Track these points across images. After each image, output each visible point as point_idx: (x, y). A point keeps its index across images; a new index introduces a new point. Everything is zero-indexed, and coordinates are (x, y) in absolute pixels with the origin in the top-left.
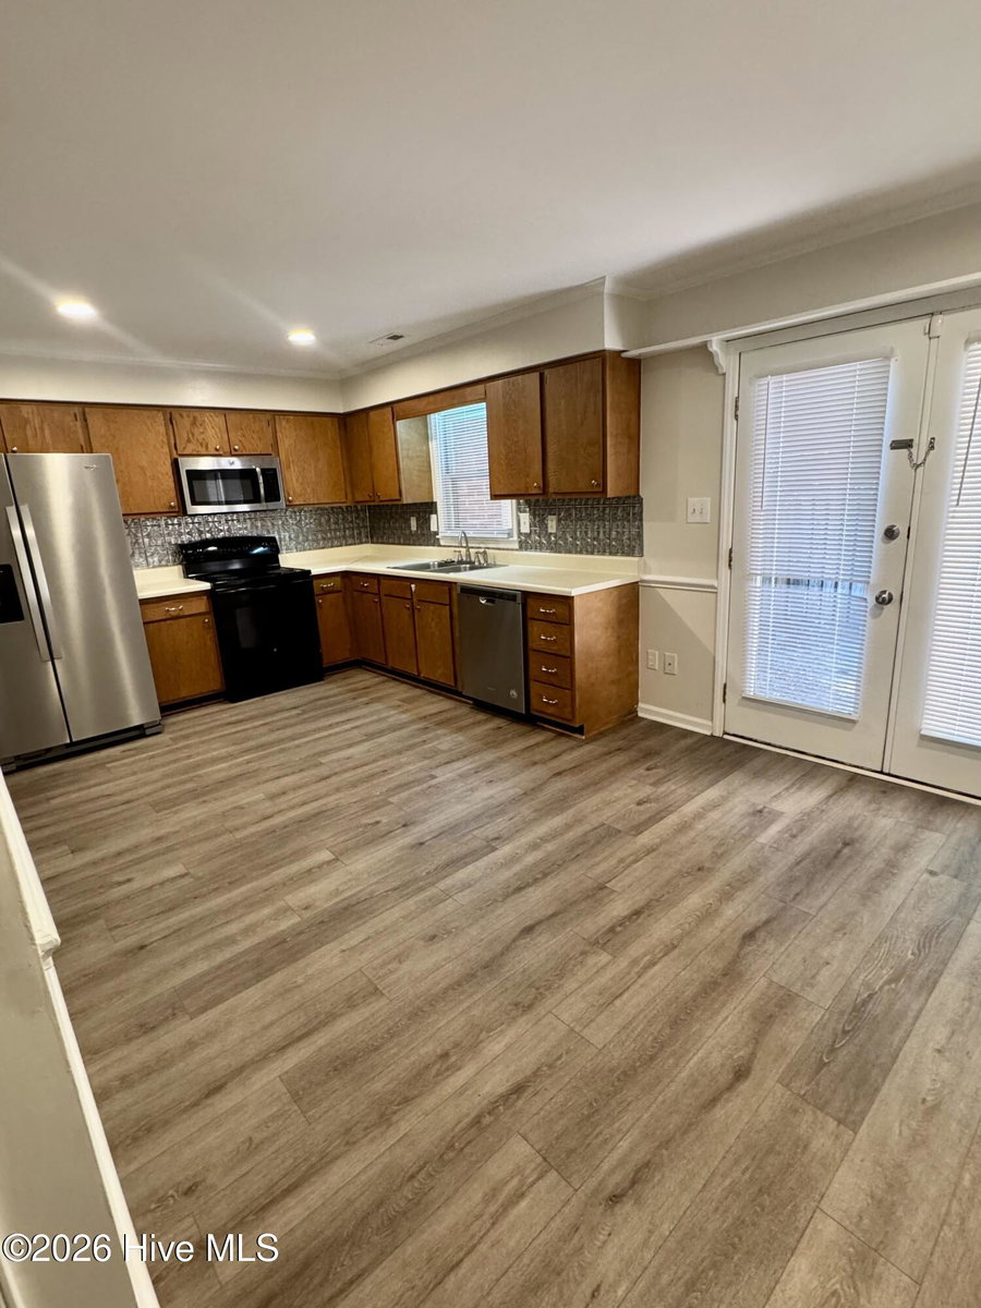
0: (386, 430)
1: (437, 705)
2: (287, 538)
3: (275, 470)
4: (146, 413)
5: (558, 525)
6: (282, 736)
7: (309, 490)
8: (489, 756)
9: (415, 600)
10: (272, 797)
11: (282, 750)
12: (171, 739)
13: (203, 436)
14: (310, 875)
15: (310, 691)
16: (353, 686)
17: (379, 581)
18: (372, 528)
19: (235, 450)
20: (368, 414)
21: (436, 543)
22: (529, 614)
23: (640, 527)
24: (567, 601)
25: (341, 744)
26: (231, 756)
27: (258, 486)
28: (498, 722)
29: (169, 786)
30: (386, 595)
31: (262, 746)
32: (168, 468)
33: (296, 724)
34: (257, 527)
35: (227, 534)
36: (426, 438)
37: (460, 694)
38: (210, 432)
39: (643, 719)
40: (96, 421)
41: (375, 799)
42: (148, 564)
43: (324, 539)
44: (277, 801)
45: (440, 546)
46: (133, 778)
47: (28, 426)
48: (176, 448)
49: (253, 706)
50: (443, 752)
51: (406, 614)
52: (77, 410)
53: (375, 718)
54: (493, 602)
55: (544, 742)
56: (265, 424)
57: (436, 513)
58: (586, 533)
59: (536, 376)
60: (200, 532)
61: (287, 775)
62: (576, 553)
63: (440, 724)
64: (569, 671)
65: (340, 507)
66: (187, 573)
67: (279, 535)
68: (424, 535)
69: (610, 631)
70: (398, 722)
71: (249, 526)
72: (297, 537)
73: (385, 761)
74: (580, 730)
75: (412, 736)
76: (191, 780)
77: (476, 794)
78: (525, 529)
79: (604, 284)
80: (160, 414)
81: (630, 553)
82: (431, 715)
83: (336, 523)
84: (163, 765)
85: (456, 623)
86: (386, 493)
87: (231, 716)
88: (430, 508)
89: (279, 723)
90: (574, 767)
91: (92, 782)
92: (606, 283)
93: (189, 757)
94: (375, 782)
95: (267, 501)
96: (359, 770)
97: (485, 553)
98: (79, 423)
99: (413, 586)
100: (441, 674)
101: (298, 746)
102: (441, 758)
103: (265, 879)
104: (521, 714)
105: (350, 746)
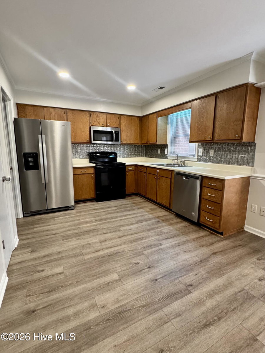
0: (154, 120)
1: (162, 213)
2: (120, 154)
3: (118, 132)
4: (84, 113)
5: (214, 153)
6: (110, 217)
7: (128, 139)
8: (184, 238)
9: (158, 176)
10: (101, 242)
11: (108, 222)
12: (76, 212)
13: (99, 120)
14: (108, 286)
15: (121, 202)
16: (134, 202)
17: (146, 169)
18: (146, 152)
19: (108, 125)
20: (149, 116)
21: (166, 158)
22: (204, 185)
23: (254, 155)
24: (222, 181)
25: (128, 223)
26: (92, 222)
27: (114, 136)
28: (185, 223)
29: (70, 230)
30: (148, 173)
31: (102, 220)
32: (88, 130)
33: (114, 213)
34: (112, 149)
35: (103, 151)
36: (167, 124)
37: (171, 210)
38: (101, 119)
39: (247, 232)
40: (70, 114)
41: (138, 251)
42: (79, 158)
43: (131, 154)
44: (103, 244)
45: (168, 159)
46: (61, 225)
47: (51, 115)
48: (91, 124)
49: (103, 204)
50: (165, 233)
51: (154, 180)
52: (65, 111)
53: (141, 214)
54: (188, 179)
55: (205, 236)
56: (117, 118)
57: (167, 148)
58: (227, 156)
59: (214, 97)
60: (95, 149)
61: (108, 233)
62: (221, 163)
63: (163, 221)
64: (219, 210)
65: (137, 145)
66: (90, 161)
67: (118, 152)
68: (162, 155)
69: (237, 195)
70: (148, 218)
71: (109, 149)
72: (123, 153)
73: (143, 233)
74: (222, 234)
75: (153, 224)
76: (77, 229)
77: (179, 257)
78: (200, 154)
79: (252, 55)
80: (88, 113)
81: (248, 164)
82: (160, 216)
83: (135, 150)
84: (71, 221)
85: (173, 185)
86: (152, 141)
87: (95, 207)
88: (166, 146)
89: (110, 212)
90: (221, 251)
91: (48, 224)
92: (253, 54)
93: (79, 220)
94: (139, 242)
95: (115, 141)
96: (133, 236)
97: (184, 162)
98: (65, 114)
99: (158, 171)
100: (165, 202)
101: (114, 222)
102: (164, 236)
103: (90, 284)
104: (196, 222)
105: (131, 224)
